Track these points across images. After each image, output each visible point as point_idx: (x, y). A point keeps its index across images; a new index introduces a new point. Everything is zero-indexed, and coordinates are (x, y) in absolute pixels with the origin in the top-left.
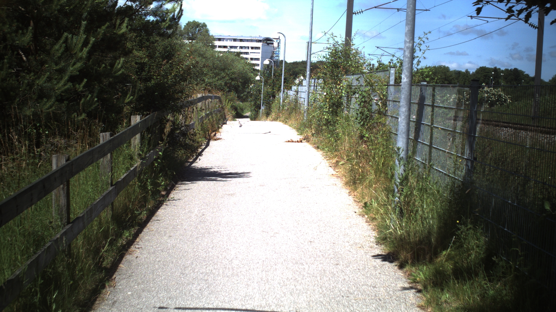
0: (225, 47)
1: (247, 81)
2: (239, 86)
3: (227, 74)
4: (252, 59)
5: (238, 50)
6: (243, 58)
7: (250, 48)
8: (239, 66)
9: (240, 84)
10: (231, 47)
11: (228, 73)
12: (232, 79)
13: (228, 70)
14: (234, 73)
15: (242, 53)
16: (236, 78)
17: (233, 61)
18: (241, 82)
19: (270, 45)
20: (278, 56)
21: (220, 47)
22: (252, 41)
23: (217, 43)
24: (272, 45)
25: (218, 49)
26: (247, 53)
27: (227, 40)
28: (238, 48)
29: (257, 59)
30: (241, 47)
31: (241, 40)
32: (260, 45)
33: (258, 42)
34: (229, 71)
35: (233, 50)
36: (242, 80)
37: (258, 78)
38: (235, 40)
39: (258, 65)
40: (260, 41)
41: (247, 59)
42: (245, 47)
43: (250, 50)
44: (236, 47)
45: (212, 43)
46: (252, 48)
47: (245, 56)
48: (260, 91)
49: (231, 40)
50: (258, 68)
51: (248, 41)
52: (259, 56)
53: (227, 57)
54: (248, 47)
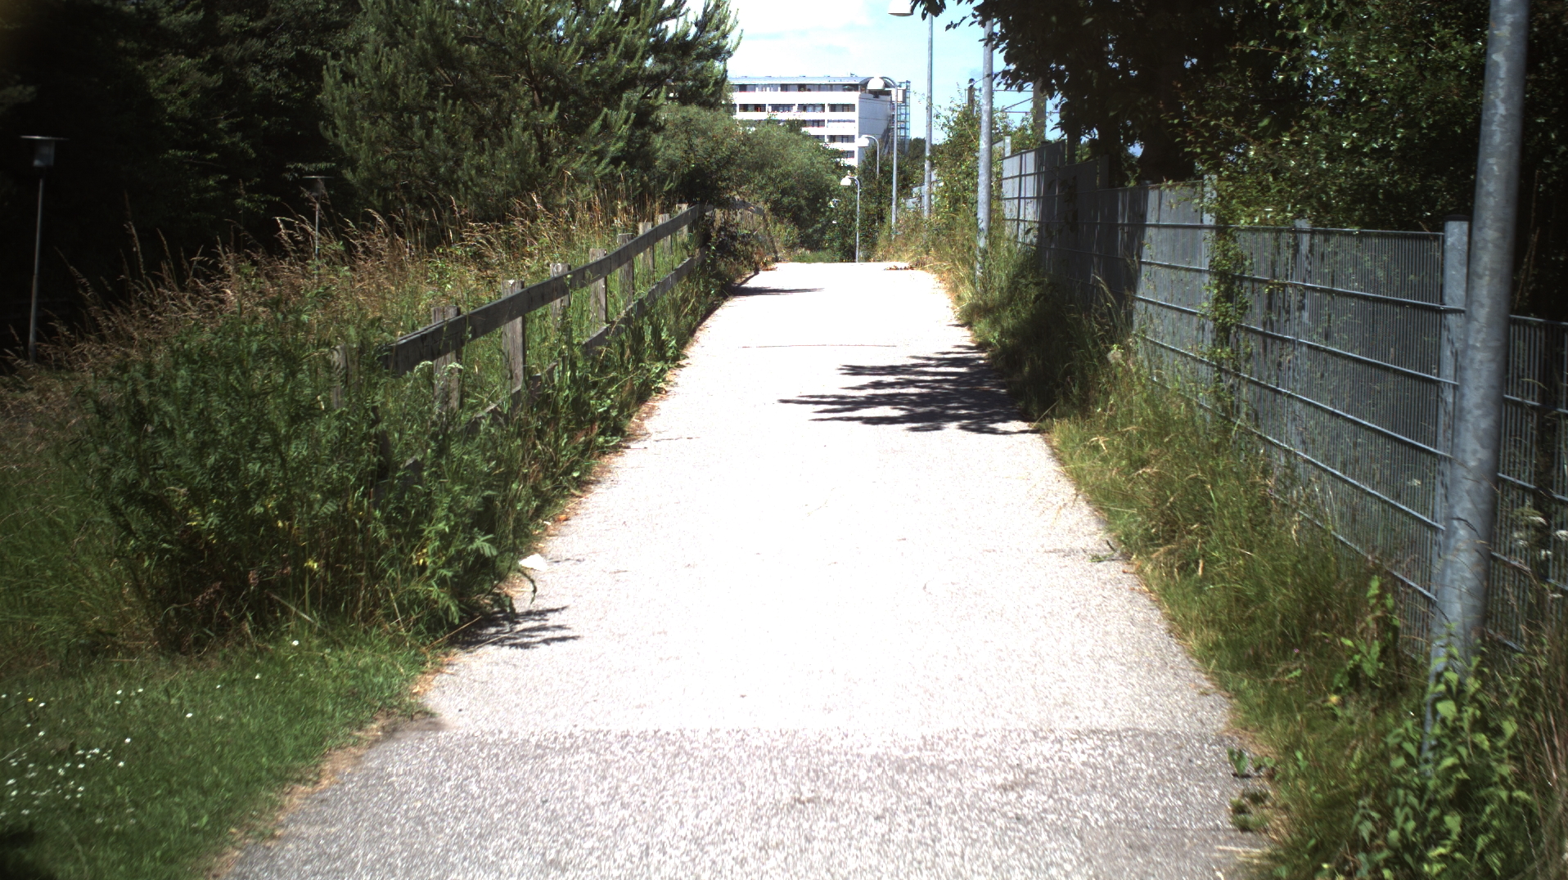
0: (759, 108)
1: (819, 192)
4: (833, 138)
5: (794, 115)
7: (827, 108)
10: (776, 107)
11: (773, 175)
12: (784, 192)
13: (773, 167)
14: (786, 176)
15: (804, 123)
16: (792, 188)
17: (784, 144)
18: (806, 199)
19: (882, 97)
20: (905, 128)
21: (745, 108)
22: (831, 87)
23: (739, 98)
24: (888, 98)
25: (740, 115)
26: (819, 123)
27: (764, 87)
28: (795, 108)
29: (849, 139)
30: (803, 108)
31: (802, 87)
32: (853, 97)
33: (849, 90)
35: (782, 116)
36: (809, 191)
37: (846, 181)
38: (785, 87)
39: (850, 154)
40: (853, 87)
41: (819, 138)
42: (814, 107)
43: (827, 115)
46: (833, 108)
47: (813, 131)
49: (773, 87)
50: (853, 162)
51: (819, 87)
52: (852, 129)
53: (768, 135)
54: (823, 106)
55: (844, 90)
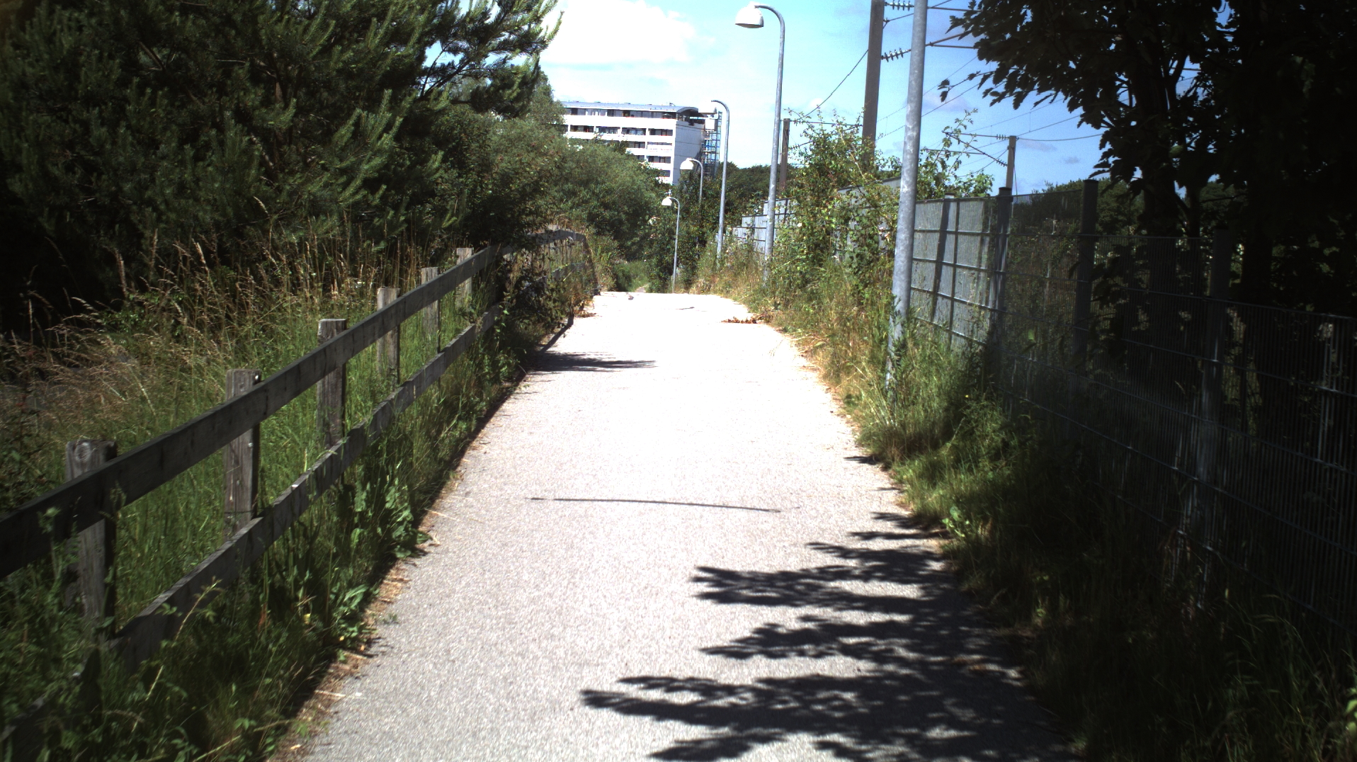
0: (587, 129)
1: (639, 209)
2: (621, 222)
3: (594, 193)
4: (652, 159)
5: (619, 137)
6: (631, 156)
7: (648, 132)
8: (622, 176)
9: (623, 217)
10: (603, 129)
11: (597, 191)
12: (606, 206)
13: (597, 183)
14: (609, 191)
15: (627, 144)
16: (614, 203)
17: (608, 161)
18: (626, 213)
19: (696, 125)
20: (715, 153)
21: (575, 128)
22: (652, 114)
23: (569, 120)
24: (702, 126)
25: (570, 134)
26: (640, 145)
27: (593, 111)
28: (620, 131)
29: (666, 160)
30: (627, 131)
31: (627, 113)
32: (671, 124)
33: (668, 117)
34: (599, 186)
35: (607, 137)
36: (629, 207)
37: (667, 202)
38: (611, 113)
39: (667, 173)
40: (671, 115)
41: (640, 158)
42: (636, 130)
43: (647, 138)
44: (613, 130)
45: (558, 120)
46: (653, 132)
47: (636, 151)
48: (671, 232)
49: (601, 112)
50: (668, 180)
51: (642, 114)
52: (669, 152)
53: (594, 154)
54: (644, 130)
55: (663, 117)
